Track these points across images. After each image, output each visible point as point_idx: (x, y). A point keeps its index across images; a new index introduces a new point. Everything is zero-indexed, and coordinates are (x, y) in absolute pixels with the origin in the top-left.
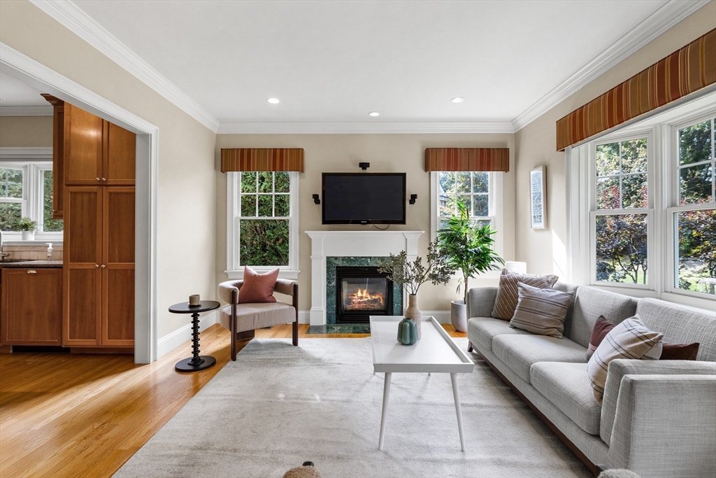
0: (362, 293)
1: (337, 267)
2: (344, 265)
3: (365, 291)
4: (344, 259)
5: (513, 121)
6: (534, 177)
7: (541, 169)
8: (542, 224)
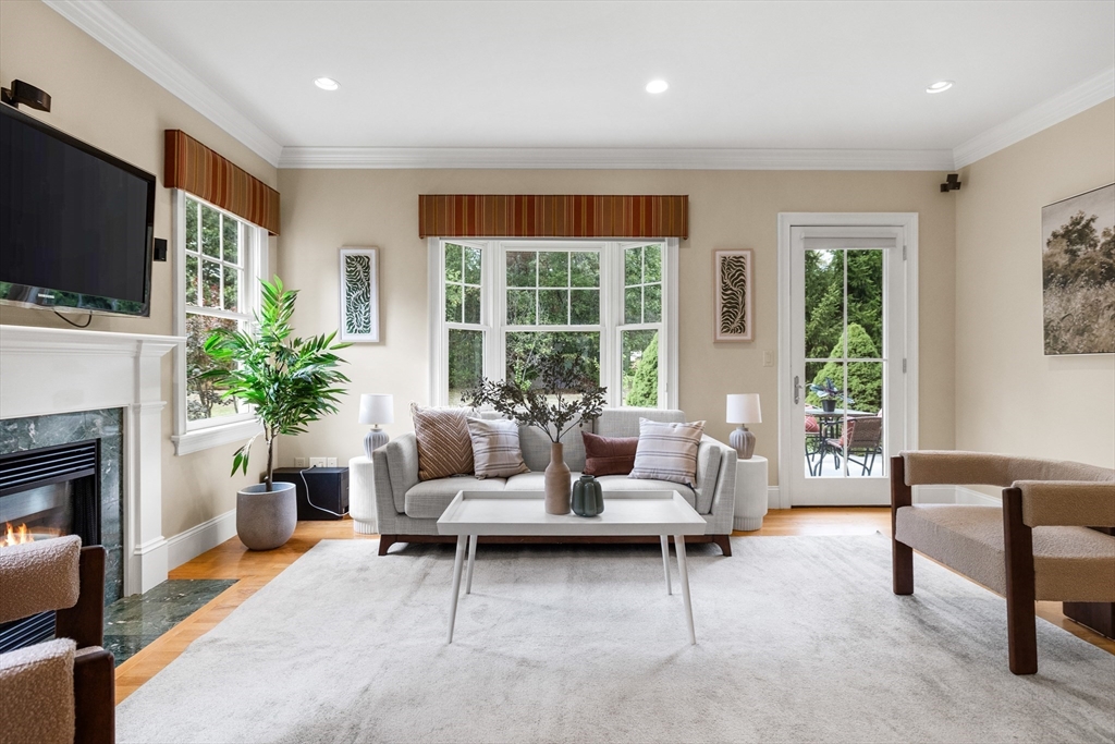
5: (289, 148)
6: (350, 260)
7: (372, 253)
8: (373, 336)
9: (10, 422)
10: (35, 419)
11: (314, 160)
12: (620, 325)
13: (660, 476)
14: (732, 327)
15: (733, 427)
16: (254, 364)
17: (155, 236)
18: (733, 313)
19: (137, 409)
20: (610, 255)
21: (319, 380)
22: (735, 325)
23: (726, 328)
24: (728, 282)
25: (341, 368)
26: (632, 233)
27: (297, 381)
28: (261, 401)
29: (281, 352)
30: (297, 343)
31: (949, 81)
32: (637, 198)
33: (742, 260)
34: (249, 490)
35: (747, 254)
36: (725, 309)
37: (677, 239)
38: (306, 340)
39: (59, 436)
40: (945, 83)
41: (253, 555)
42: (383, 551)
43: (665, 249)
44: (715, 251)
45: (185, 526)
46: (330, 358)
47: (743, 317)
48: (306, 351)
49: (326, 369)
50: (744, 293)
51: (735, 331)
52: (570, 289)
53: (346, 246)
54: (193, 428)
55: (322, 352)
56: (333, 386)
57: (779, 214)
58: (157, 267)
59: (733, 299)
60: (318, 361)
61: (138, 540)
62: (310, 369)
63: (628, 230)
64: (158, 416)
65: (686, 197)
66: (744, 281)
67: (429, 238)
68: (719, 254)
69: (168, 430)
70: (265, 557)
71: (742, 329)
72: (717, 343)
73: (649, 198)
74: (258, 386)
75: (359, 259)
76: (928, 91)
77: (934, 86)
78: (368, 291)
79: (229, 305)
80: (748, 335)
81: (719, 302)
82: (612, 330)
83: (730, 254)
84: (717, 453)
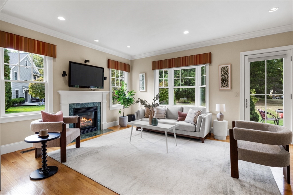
0: (84, 119)
1: (74, 109)
2: (77, 107)
3: (85, 118)
4: (77, 104)
5: (132, 56)
7: (144, 74)
8: (145, 90)
9: (85, 103)
10: (89, 103)
11: (136, 58)
12: (200, 86)
13: (189, 122)
14: (224, 86)
15: (218, 112)
17: (104, 76)
18: (225, 82)
19: (102, 102)
22: (225, 85)
23: (223, 86)
24: (223, 74)
26: (195, 64)
31: (277, 7)
32: (196, 56)
33: (227, 67)
34: (121, 117)
35: (229, 66)
36: (222, 81)
37: (208, 64)
39: (92, 106)
40: (275, 8)
41: (121, 128)
42: (137, 130)
43: (207, 66)
44: (219, 66)
45: (112, 121)
46: (133, 95)
47: (228, 83)
50: (228, 76)
51: (225, 87)
52: (188, 78)
54: (113, 106)
55: (132, 93)
57: (240, 53)
58: (105, 81)
59: (224, 78)
61: (103, 122)
63: (194, 63)
64: (106, 104)
65: (210, 53)
66: (228, 73)
67: (154, 70)
68: (220, 67)
69: (109, 106)
70: (123, 128)
71: (227, 86)
72: (220, 90)
73: (200, 55)
76: (270, 11)
77: (272, 10)
78: (144, 82)
80: (230, 88)
81: (220, 79)
82: (198, 87)
83: (224, 66)
84: (201, 118)
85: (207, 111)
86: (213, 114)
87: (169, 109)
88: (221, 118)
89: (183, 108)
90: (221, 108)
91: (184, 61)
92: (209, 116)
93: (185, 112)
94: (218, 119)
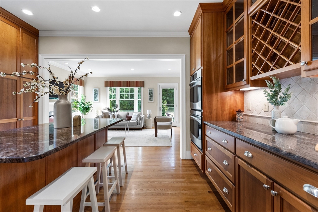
6: (95, 90)
7: (98, 89)
8: (97, 101)
13: (134, 120)
15: (148, 114)
16: (80, 105)
18: (151, 97)
20: (136, 89)
21: (89, 107)
23: (150, 100)
24: (150, 93)
25: (92, 106)
26: (136, 86)
27: (86, 108)
28: (81, 110)
29: (84, 104)
30: (86, 102)
32: (136, 81)
35: (153, 89)
38: (88, 102)
43: (142, 88)
48: (87, 104)
49: (90, 106)
50: (152, 95)
52: (130, 94)
53: (94, 88)
55: (90, 103)
56: (91, 108)
57: (158, 83)
60: (89, 105)
62: (88, 106)
65: (144, 81)
66: (152, 93)
67: (106, 87)
68: (149, 89)
71: (152, 100)
72: (149, 102)
73: (138, 81)
74: (81, 108)
75: (96, 90)
78: (97, 95)
79: (77, 97)
80: (153, 101)
81: (149, 96)
82: (136, 100)
83: (150, 89)
84: (140, 117)
85: (142, 114)
86: (146, 116)
87: (119, 114)
88: (149, 117)
89: (128, 113)
90: (149, 112)
91: (128, 84)
92: (144, 116)
93: (130, 115)
94: (148, 118)
